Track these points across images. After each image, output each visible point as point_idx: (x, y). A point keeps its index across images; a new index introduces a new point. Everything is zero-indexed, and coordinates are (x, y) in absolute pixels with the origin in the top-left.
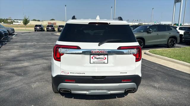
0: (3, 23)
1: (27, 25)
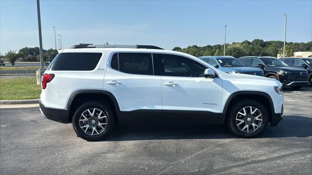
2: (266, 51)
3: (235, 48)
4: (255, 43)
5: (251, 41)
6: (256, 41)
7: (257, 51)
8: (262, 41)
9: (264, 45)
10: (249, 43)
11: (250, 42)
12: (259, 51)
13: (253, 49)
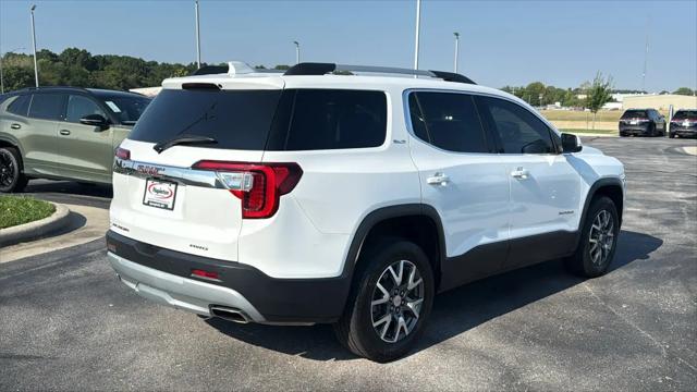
0: (558, 104)
1: (599, 111)
2: (100, 80)
3: (20, 69)
4: (70, 59)
5: (58, 54)
6: (73, 55)
7: (78, 79)
8: (86, 54)
9: (94, 64)
10: (53, 56)
11: (55, 56)
12: (84, 79)
13: (67, 74)
